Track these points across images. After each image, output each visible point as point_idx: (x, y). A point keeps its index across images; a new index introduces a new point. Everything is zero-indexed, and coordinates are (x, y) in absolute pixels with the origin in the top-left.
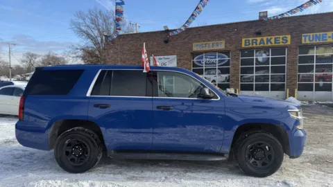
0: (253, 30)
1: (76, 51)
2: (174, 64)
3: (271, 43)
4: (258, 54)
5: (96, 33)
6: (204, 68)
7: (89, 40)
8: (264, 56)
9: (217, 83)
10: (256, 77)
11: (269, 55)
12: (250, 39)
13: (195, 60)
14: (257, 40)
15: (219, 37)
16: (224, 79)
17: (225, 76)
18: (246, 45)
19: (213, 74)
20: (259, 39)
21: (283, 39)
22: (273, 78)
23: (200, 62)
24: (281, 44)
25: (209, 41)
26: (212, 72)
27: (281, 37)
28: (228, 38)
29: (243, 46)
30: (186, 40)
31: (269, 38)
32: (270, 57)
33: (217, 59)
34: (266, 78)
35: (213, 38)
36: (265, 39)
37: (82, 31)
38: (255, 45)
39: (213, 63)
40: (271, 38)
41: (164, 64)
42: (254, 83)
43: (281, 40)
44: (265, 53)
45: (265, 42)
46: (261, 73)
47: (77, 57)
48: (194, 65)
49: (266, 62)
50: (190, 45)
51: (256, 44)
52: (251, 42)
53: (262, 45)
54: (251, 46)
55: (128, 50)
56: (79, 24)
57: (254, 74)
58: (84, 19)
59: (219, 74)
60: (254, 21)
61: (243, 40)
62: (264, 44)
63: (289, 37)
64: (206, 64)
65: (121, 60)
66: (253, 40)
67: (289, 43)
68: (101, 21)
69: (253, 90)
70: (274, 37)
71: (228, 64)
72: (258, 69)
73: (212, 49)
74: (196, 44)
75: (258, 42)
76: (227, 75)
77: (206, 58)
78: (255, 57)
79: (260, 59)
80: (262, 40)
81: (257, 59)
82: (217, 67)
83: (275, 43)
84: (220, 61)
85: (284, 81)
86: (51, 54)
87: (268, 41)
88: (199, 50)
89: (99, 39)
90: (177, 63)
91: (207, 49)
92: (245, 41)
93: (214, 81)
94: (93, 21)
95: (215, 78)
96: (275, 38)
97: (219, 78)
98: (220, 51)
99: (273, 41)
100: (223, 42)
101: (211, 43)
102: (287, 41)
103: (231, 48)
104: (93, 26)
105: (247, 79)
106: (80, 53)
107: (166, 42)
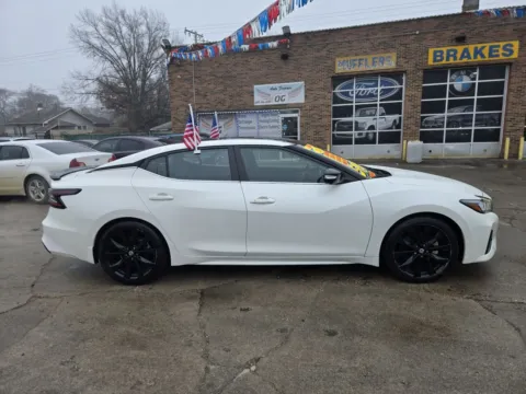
0: (449, 34)
1: (86, 83)
2: (300, 99)
3: (483, 56)
4: (454, 76)
5: (118, 50)
6: (354, 104)
7: (108, 64)
8: (467, 80)
9: (377, 131)
10: (448, 117)
11: (474, 79)
12: (444, 50)
13: (336, 91)
14: (456, 52)
15: (386, 47)
16: (391, 123)
17: (392, 118)
18: (435, 60)
19: (371, 115)
20: (460, 49)
21: (504, 48)
22: (480, 120)
23: (346, 94)
24: (501, 57)
25: (366, 53)
26: (368, 112)
27: (502, 44)
28: (402, 48)
29: (431, 62)
30: (324, 53)
31: (479, 46)
32: (477, 81)
33: (379, 88)
34: (467, 120)
35: (374, 49)
36: (471, 48)
37: (92, 46)
38: (451, 61)
39: (371, 95)
40: (483, 48)
41: (281, 98)
42: (445, 129)
43: (501, 51)
44: (468, 74)
45: (472, 55)
46: (457, 112)
47: (88, 93)
48: (336, 99)
49: (470, 90)
50: (330, 62)
51: (455, 58)
52: (445, 56)
53: (465, 60)
54: (444, 62)
55: (211, 74)
56: (86, 34)
57: (446, 114)
58: (95, 26)
59: (383, 114)
60: (454, 15)
61: (431, 51)
62: (469, 57)
63: (516, 44)
64: (357, 96)
65: (198, 93)
66: (448, 51)
67: (515, 55)
68: (125, 29)
69: (442, 142)
70: (488, 45)
71: (398, 95)
72: (452, 104)
73: (372, 68)
74: (342, 60)
75: (459, 56)
76: (396, 117)
77: (358, 86)
78: (448, 83)
79: (458, 86)
80: (466, 50)
81: (452, 87)
82: (378, 103)
83: (490, 55)
84: (384, 92)
85: (499, 125)
86: (34, 91)
87: (477, 52)
88: (347, 70)
89: (125, 62)
90: (306, 96)
91: (362, 68)
92: (435, 52)
93: (372, 127)
94: (112, 30)
95: (373, 123)
96: (491, 48)
97: (383, 122)
98: (385, 74)
99: (486, 52)
100: (394, 56)
101: (370, 58)
102: (512, 52)
103: (408, 67)
104: (112, 39)
105: (432, 122)
106: (94, 86)
107: (285, 57)
